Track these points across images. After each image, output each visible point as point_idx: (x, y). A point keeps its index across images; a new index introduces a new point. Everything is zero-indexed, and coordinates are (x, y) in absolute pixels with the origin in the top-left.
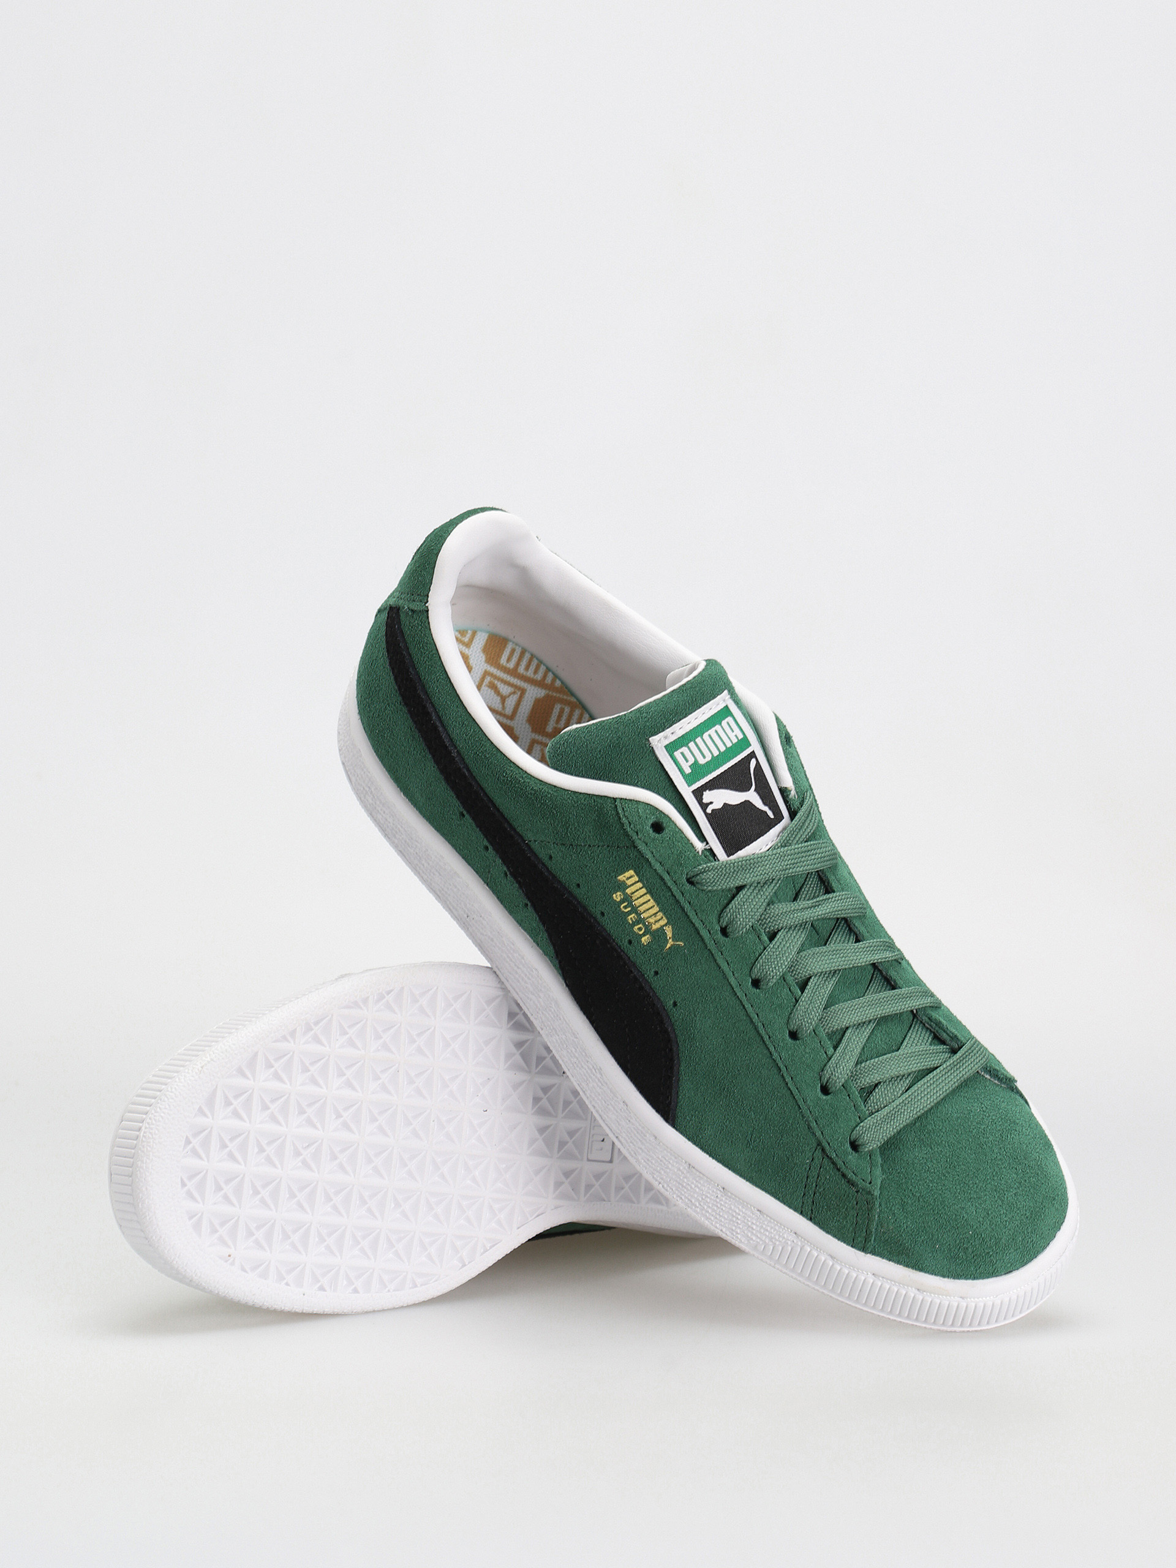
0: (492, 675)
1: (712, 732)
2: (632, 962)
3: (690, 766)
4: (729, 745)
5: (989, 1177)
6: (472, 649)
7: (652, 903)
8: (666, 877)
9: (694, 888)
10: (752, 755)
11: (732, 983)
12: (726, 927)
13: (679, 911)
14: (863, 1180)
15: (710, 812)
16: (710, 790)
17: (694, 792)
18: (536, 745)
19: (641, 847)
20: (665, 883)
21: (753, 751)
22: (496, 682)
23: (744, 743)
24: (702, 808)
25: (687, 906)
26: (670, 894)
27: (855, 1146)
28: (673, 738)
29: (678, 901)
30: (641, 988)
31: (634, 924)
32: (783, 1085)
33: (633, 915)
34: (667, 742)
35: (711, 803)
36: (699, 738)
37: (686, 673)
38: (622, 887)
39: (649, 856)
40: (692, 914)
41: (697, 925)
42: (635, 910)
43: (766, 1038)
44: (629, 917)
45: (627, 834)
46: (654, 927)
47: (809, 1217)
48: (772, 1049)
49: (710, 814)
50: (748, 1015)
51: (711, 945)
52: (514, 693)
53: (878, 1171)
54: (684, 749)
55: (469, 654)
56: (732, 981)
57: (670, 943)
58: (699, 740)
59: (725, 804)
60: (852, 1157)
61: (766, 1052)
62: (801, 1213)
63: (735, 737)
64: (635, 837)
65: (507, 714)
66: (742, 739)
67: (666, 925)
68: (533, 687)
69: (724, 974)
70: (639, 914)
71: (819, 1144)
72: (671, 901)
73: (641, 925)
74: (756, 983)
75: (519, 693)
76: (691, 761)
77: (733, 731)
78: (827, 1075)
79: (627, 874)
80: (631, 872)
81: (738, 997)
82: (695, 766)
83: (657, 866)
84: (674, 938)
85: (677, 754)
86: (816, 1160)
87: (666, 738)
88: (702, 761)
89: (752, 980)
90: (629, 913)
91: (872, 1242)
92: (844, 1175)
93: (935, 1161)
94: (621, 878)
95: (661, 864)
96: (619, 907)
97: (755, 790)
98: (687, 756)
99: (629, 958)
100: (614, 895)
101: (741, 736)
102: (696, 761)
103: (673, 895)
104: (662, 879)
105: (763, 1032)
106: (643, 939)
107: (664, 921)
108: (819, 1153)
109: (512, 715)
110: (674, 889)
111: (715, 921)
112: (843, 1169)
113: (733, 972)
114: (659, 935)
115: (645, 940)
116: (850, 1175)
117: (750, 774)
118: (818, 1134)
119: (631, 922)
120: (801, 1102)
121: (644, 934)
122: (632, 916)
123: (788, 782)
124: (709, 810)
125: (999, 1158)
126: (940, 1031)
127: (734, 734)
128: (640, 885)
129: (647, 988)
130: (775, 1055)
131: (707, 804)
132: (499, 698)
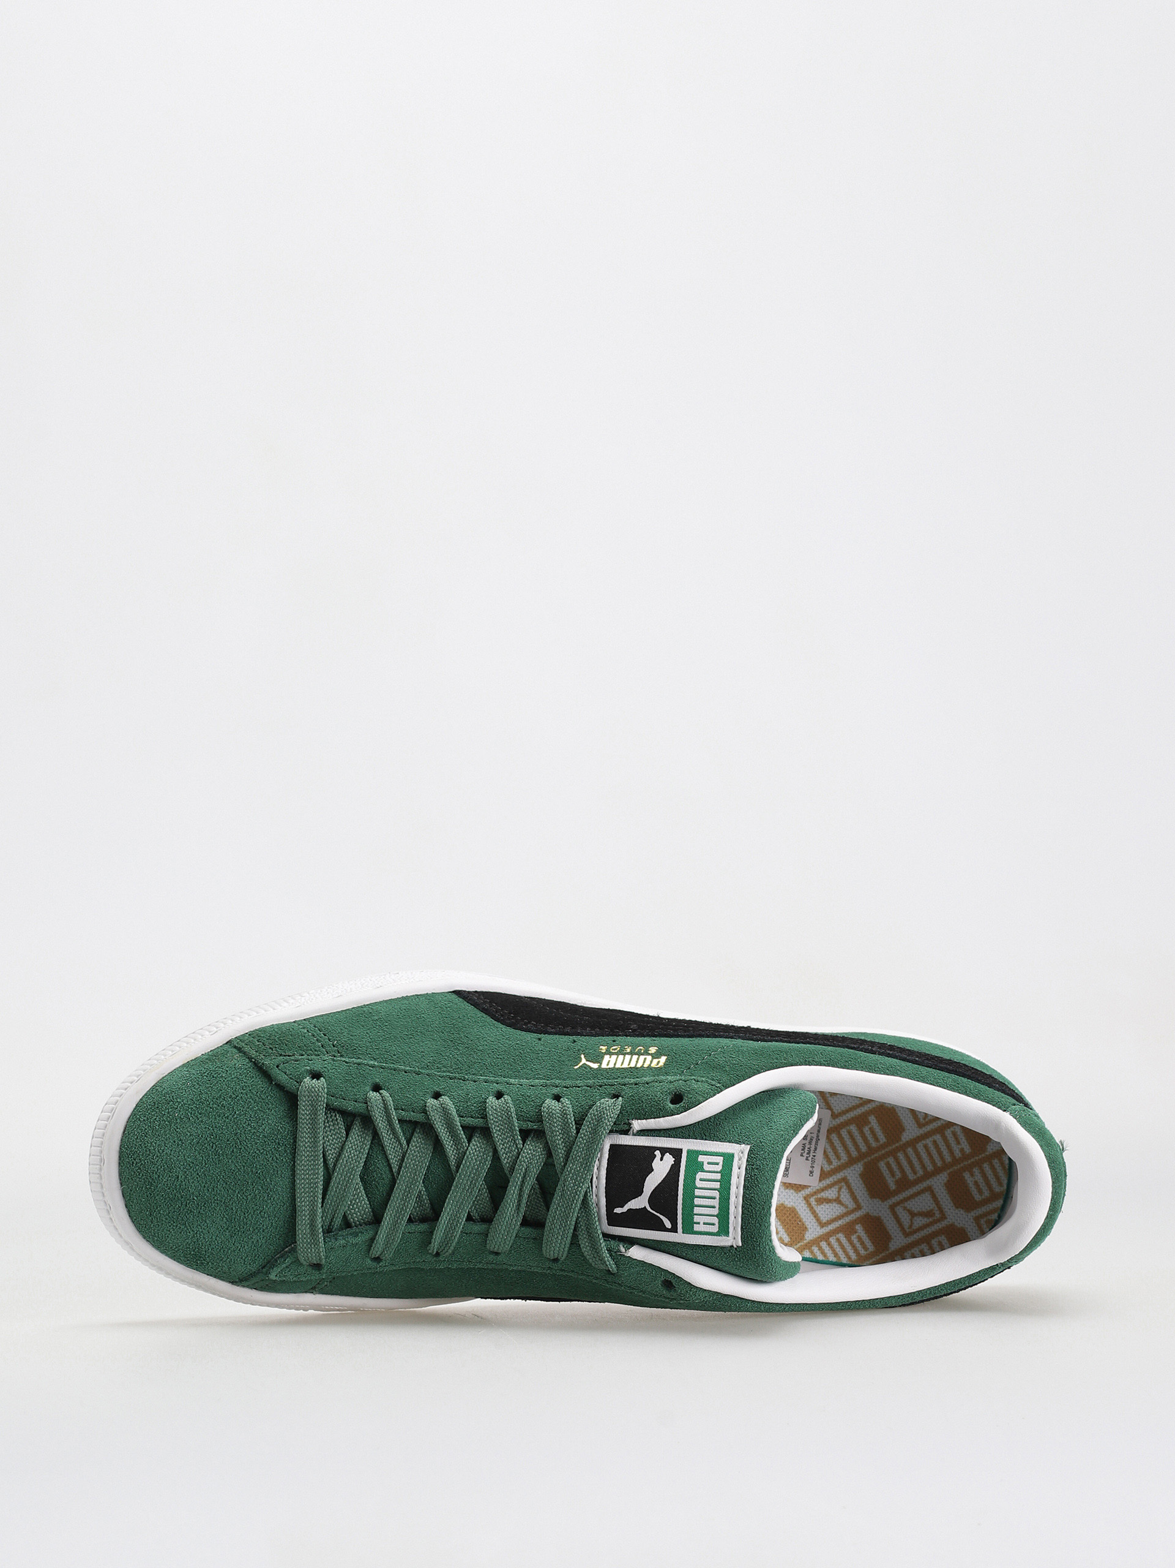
0: (939, 1221)
1: (716, 1203)
4: (696, 1210)
6: (972, 1220)
7: (625, 1066)
10: (674, 1229)
15: (655, 1153)
16: (672, 1165)
17: (681, 1151)
18: (854, 1206)
21: (677, 1232)
22: (931, 1220)
23: (689, 1229)
28: (735, 1165)
31: (622, 1048)
33: (629, 1052)
36: (719, 1187)
38: (657, 1055)
42: (632, 1054)
44: (630, 1048)
46: (606, 1059)
52: (911, 1226)
54: (719, 1168)
55: (969, 1214)
58: (717, 1185)
59: (653, 1170)
63: (698, 1221)
65: (898, 1207)
66: (693, 1227)
67: (600, 1065)
68: (903, 1244)
70: (626, 1055)
73: (616, 1052)
75: (908, 1230)
76: (706, 1167)
77: (704, 1224)
79: (662, 1062)
80: (661, 1065)
82: (700, 1167)
85: (720, 1160)
88: (700, 1175)
90: (633, 1049)
94: (664, 1057)
96: (644, 1047)
97: (644, 1209)
98: (711, 1167)
100: (655, 1049)
101: (696, 1228)
106: (605, 1048)
107: (604, 1066)
109: (894, 1209)
115: (603, 1049)
117: (661, 1214)
119: (625, 1047)
121: (608, 1050)
122: (629, 1050)
124: (657, 1153)
127: (702, 1223)
128: (647, 1065)
131: (664, 1155)
132: (915, 1212)
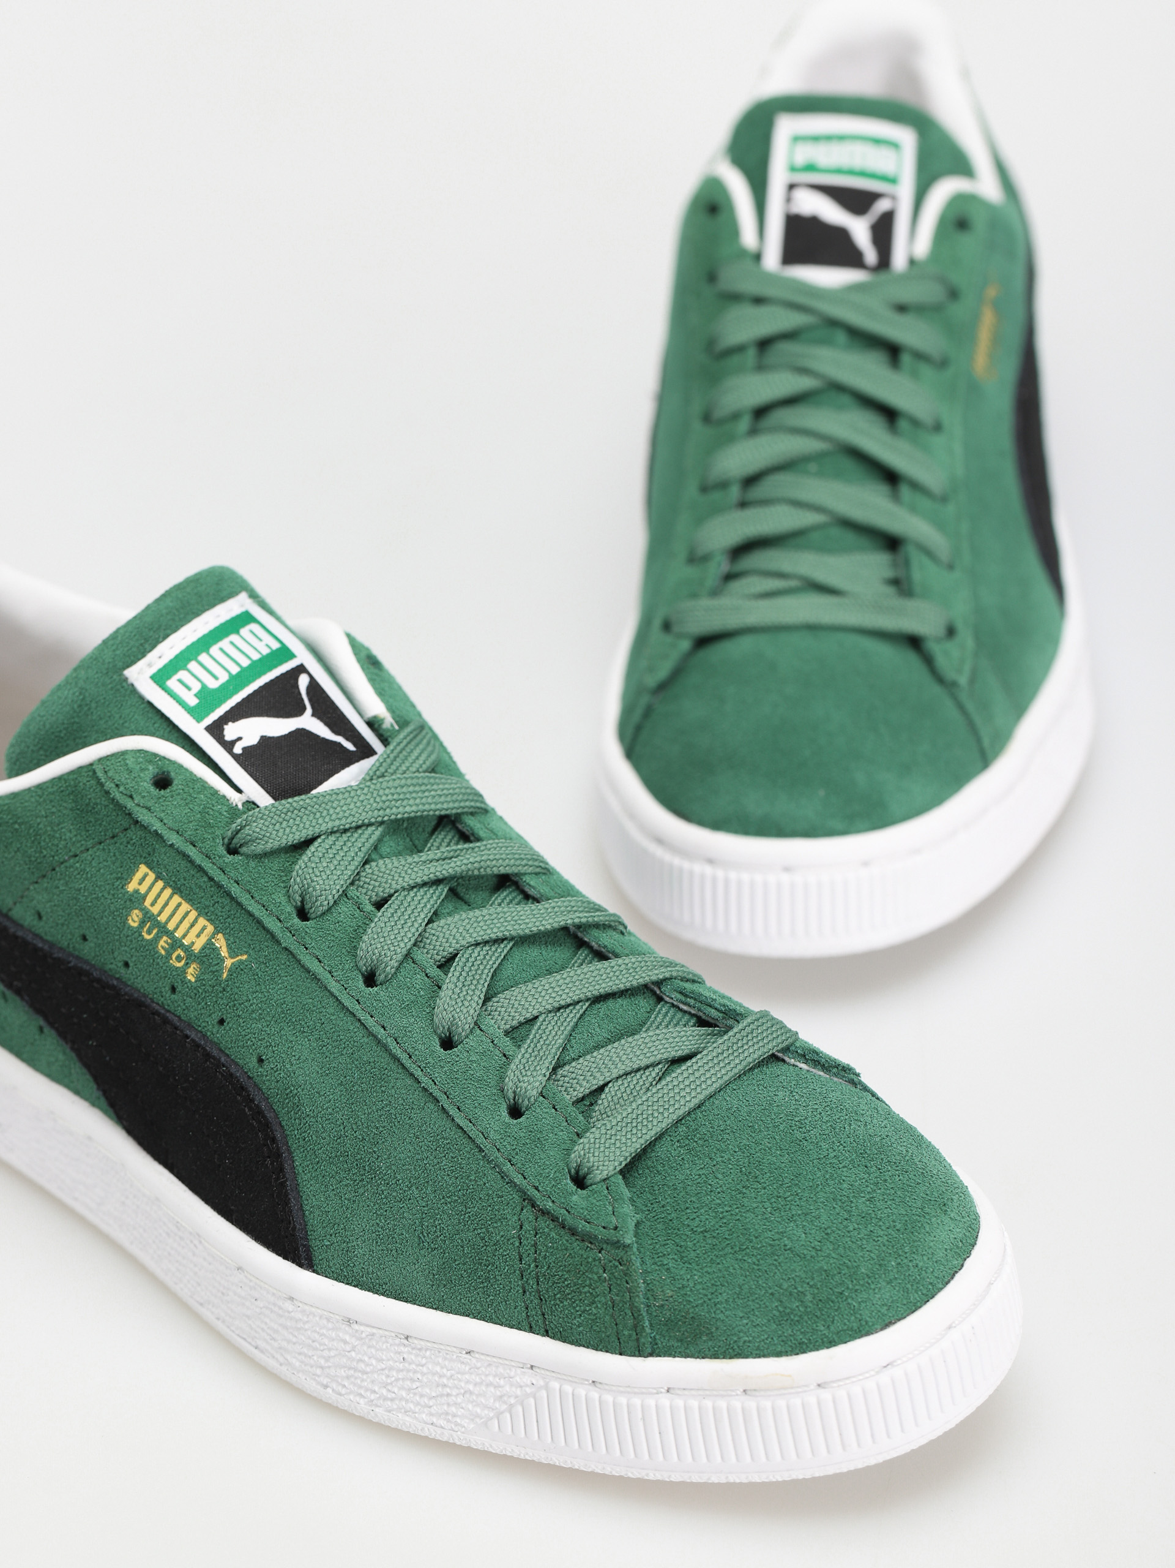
1: (224, 644)
2: (185, 1022)
3: (195, 695)
4: (257, 657)
5: (819, 1183)
7: (185, 907)
8: (191, 851)
9: (237, 858)
10: (302, 670)
11: (333, 990)
12: (302, 904)
13: (226, 901)
14: (604, 1228)
15: (240, 751)
16: (233, 722)
17: (209, 729)
19: (144, 816)
20: (192, 862)
21: (304, 666)
23: (283, 654)
24: (225, 749)
25: (235, 890)
26: (206, 879)
27: (580, 1181)
28: (160, 664)
29: (219, 886)
30: (208, 1056)
31: (167, 953)
32: (449, 1124)
33: (165, 938)
34: (153, 670)
35: (240, 739)
36: (204, 655)
38: (137, 900)
39: (157, 826)
40: (244, 899)
41: (257, 913)
42: (163, 930)
43: (404, 1058)
44: (160, 946)
45: (120, 807)
46: (197, 948)
47: (543, 1330)
48: (418, 1073)
49: (240, 755)
50: (371, 1034)
51: (287, 940)
53: (627, 1209)
54: (182, 675)
56: (334, 987)
57: (228, 963)
58: (203, 658)
59: (264, 737)
60: (578, 1197)
61: (409, 1081)
62: (531, 1330)
63: (267, 647)
64: (130, 804)
66: (279, 649)
67: (213, 936)
69: (319, 980)
70: (170, 934)
71: (523, 1193)
72: (210, 890)
73: (178, 953)
74: (370, 980)
76: (196, 687)
78: (509, 1085)
79: (139, 875)
80: (143, 869)
81: (348, 1009)
82: (204, 693)
83: (173, 838)
84: (233, 953)
86: (526, 1226)
87: (150, 665)
89: (363, 975)
90: (157, 939)
91: (648, 1330)
92: (573, 1232)
93: (720, 1176)
94: (131, 887)
95: (178, 833)
96: (140, 935)
97: (313, 715)
98: (189, 683)
99: (179, 1017)
100: (130, 922)
101: (276, 645)
102: (204, 687)
103: (211, 879)
104: (185, 856)
105: (398, 1052)
106: (188, 975)
107: (210, 929)
108: (528, 1214)
110: (207, 865)
111: (281, 897)
112: (570, 1220)
113: (330, 972)
114: (208, 957)
115: (191, 974)
116: (581, 1226)
117: (301, 692)
118: (519, 1179)
119: (163, 952)
120: (480, 1140)
121: (187, 966)
122: (161, 941)
123: (376, 707)
125: (832, 1155)
126: (703, 1007)
128: (160, 884)
129: (215, 1053)
130: (425, 1081)
131: (233, 741)
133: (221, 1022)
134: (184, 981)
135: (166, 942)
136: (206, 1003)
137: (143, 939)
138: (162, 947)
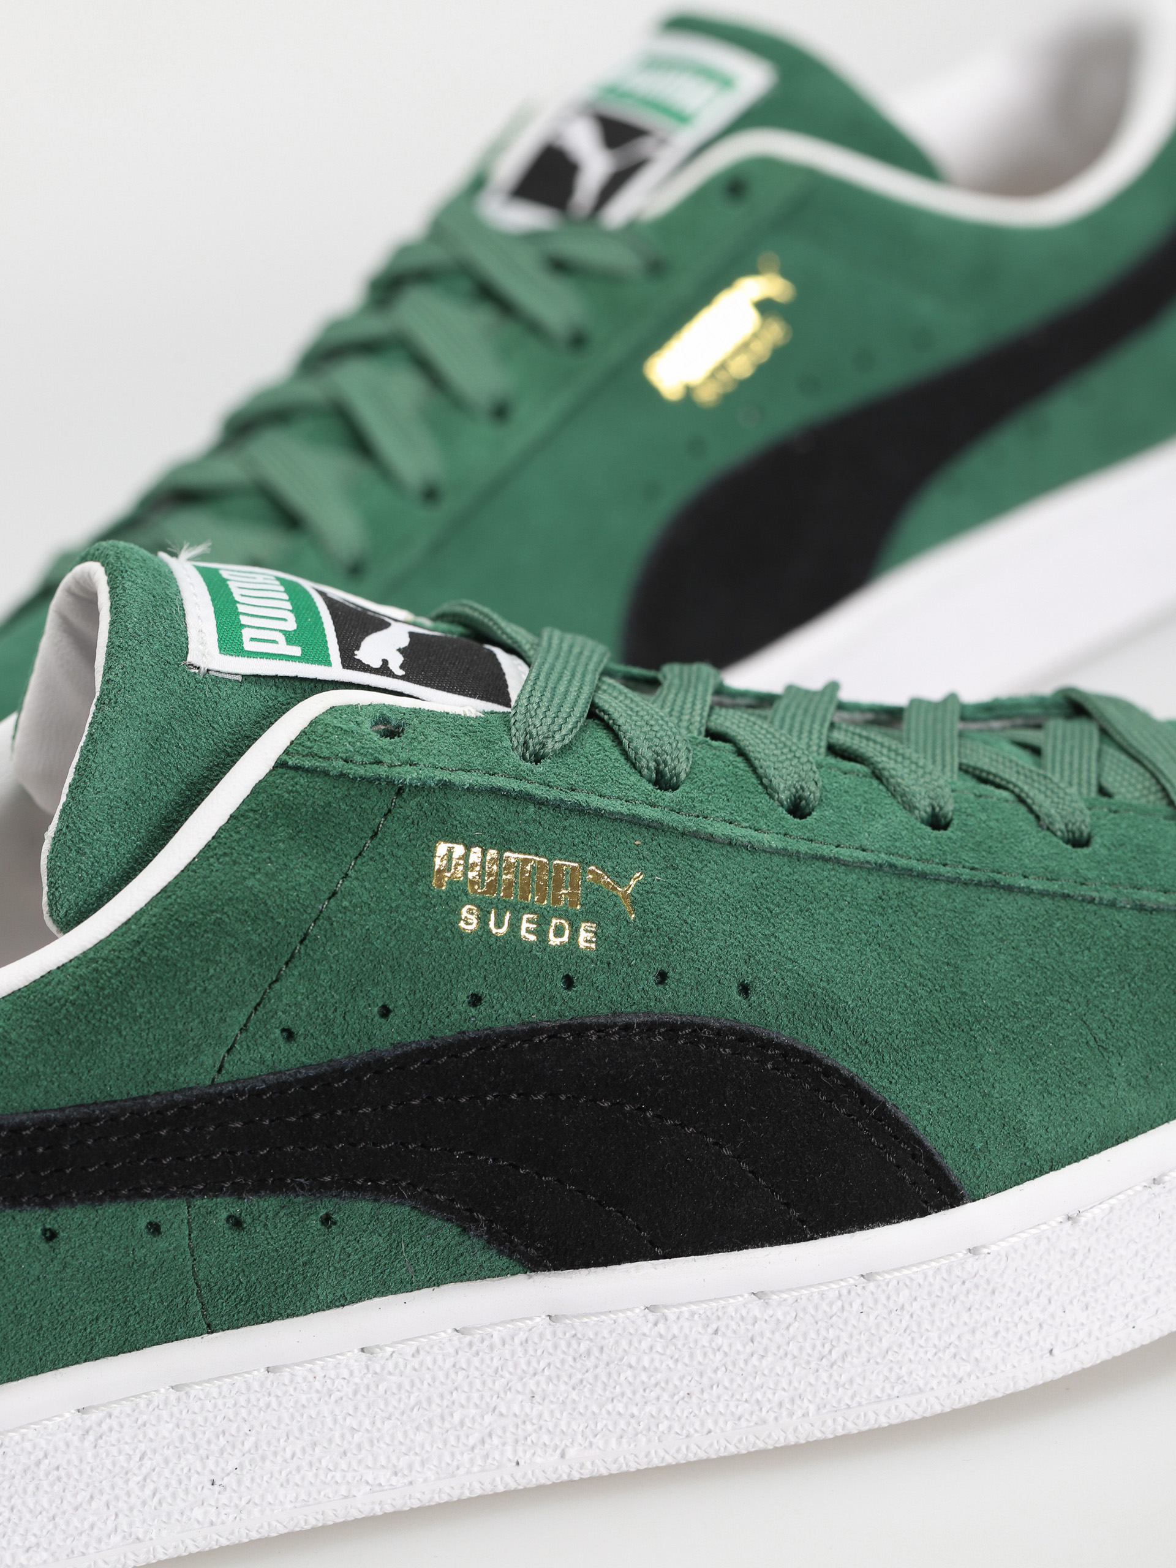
8: (499, 781)
9: (548, 762)
11: (772, 846)
12: (659, 772)
13: (574, 820)
15: (402, 671)
16: (358, 649)
17: (344, 666)
19: (409, 775)
20: (507, 796)
25: (575, 800)
26: (533, 807)
29: (555, 807)
31: (541, 933)
33: (525, 917)
35: (385, 660)
36: (241, 606)
37: (76, 620)
38: (456, 896)
39: (436, 775)
40: (595, 805)
41: (621, 813)
42: (518, 907)
44: (523, 933)
45: (368, 784)
48: (946, 871)
51: (676, 822)
54: (248, 633)
56: (768, 841)
57: (625, 894)
58: (244, 608)
59: (400, 650)
64: (381, 772)
67: (585, 874)
69: (746, 845)
70: (530, 907)
72: (547, 817)
73: (554, 921)
79: (440, 858)
80: (442, 848)
82: (292, 637)
83: (467, 779)
88: (291, 626)
89: (789, 810)
90: (515, 926)
94: (437, 879)
95: (465, 771)
99: (595, 1015)
100: (461, 925)
102: (285, 633)
103: (538, 803)
104: (495, 791)
105: (904, 863)
106: (582, 944)
107: (577, 868)
110: (527, 787)
111: (634, 778)
113: (750, 830)
114: (597, 903)
115: (585, 938)
119: (532, 938)
120: (1080, 890)
121: (575, 933)
122: (525, 925)
124: (398, 671)
128: (476, 851)
129: (678, 1021)
130: (962, 872)
131: (381, 668)
133: (662, 977)
134: (583, 956)
135: (528, 921)
136: (630, 965)
137: (497, 938)
138: (528, 931)
